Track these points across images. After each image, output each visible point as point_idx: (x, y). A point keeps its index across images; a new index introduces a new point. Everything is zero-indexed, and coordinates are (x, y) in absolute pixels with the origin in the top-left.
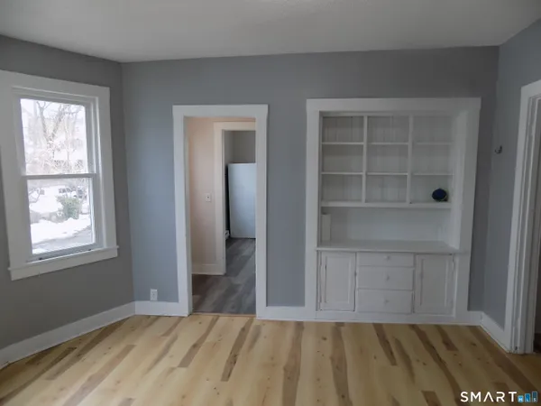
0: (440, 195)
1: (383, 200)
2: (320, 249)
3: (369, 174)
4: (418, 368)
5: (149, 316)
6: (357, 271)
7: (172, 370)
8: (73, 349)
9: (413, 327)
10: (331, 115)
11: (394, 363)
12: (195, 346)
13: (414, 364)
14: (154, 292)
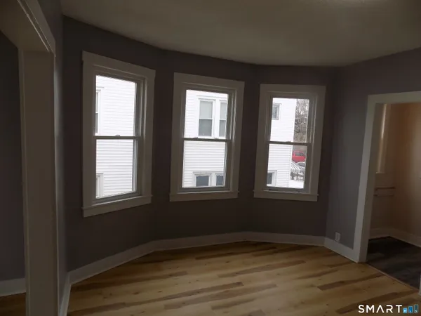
5: (330, 251)
7: (312, 286)
8: (275, 248)
12: (342, 283)
14: (338, 235)
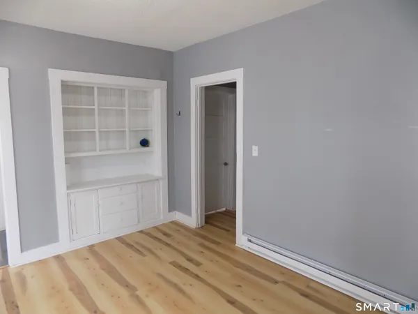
0: (145, 143)
1: (108, 149)
2: (68, 191)
3: (101, 130)
4: (159, 252)
6: (100, 203)
9: (141, 232)
10: (69, 84)
11: (144, 255)
13: (156, 251)
